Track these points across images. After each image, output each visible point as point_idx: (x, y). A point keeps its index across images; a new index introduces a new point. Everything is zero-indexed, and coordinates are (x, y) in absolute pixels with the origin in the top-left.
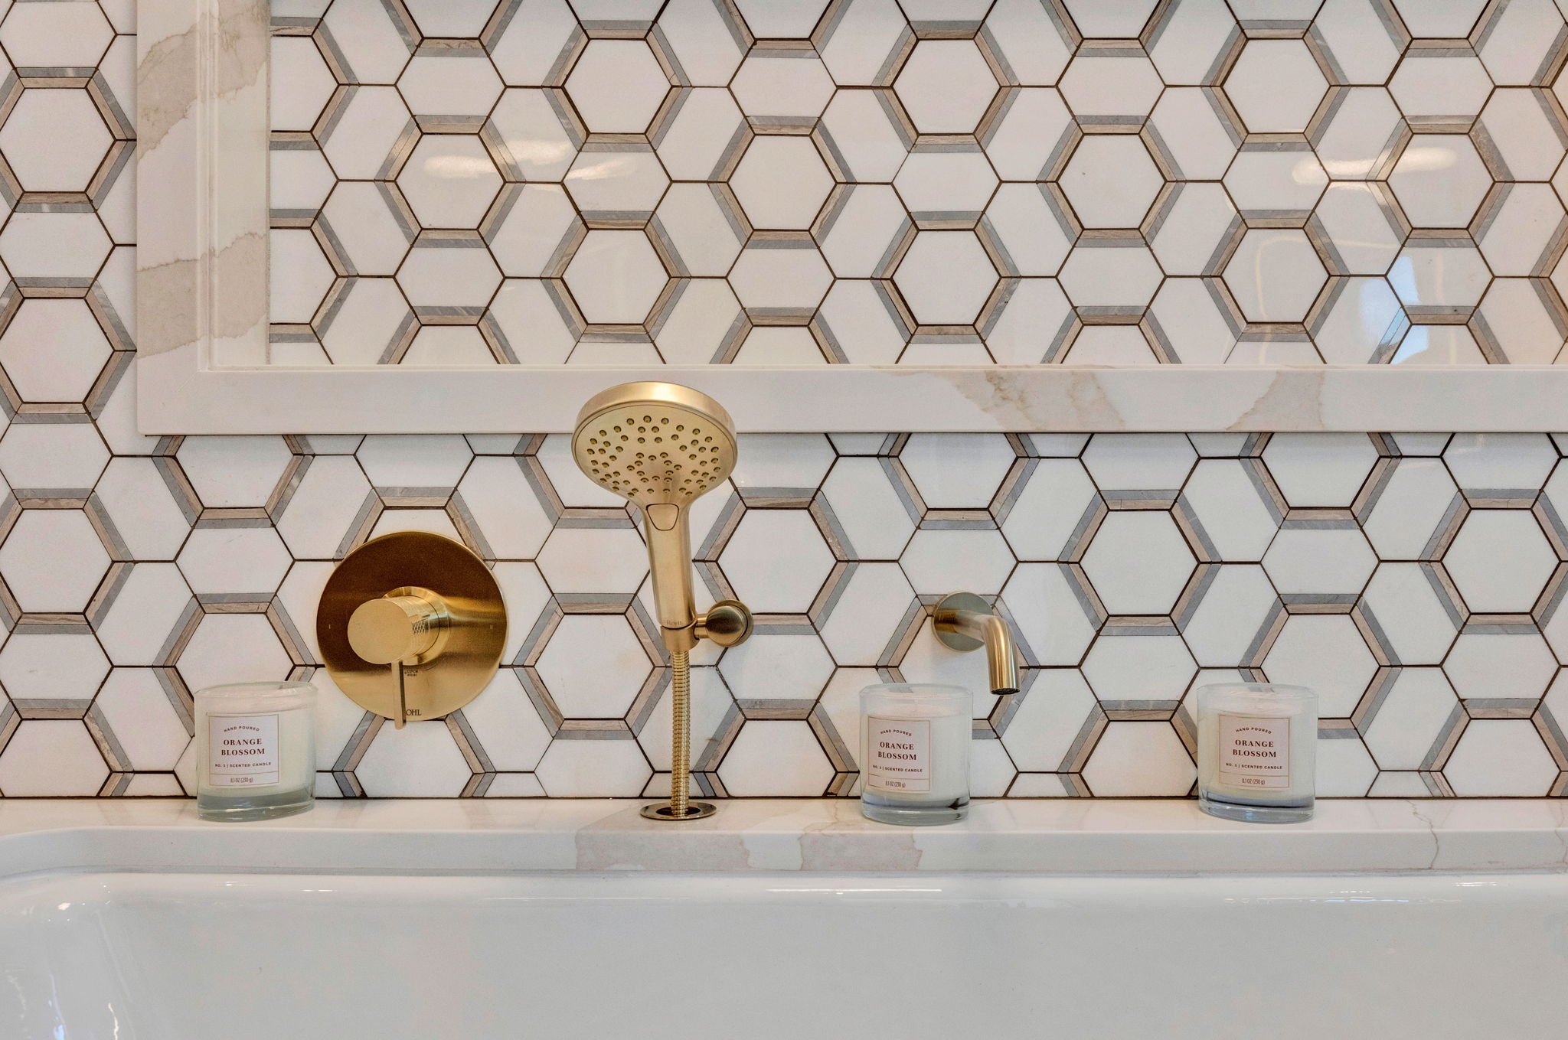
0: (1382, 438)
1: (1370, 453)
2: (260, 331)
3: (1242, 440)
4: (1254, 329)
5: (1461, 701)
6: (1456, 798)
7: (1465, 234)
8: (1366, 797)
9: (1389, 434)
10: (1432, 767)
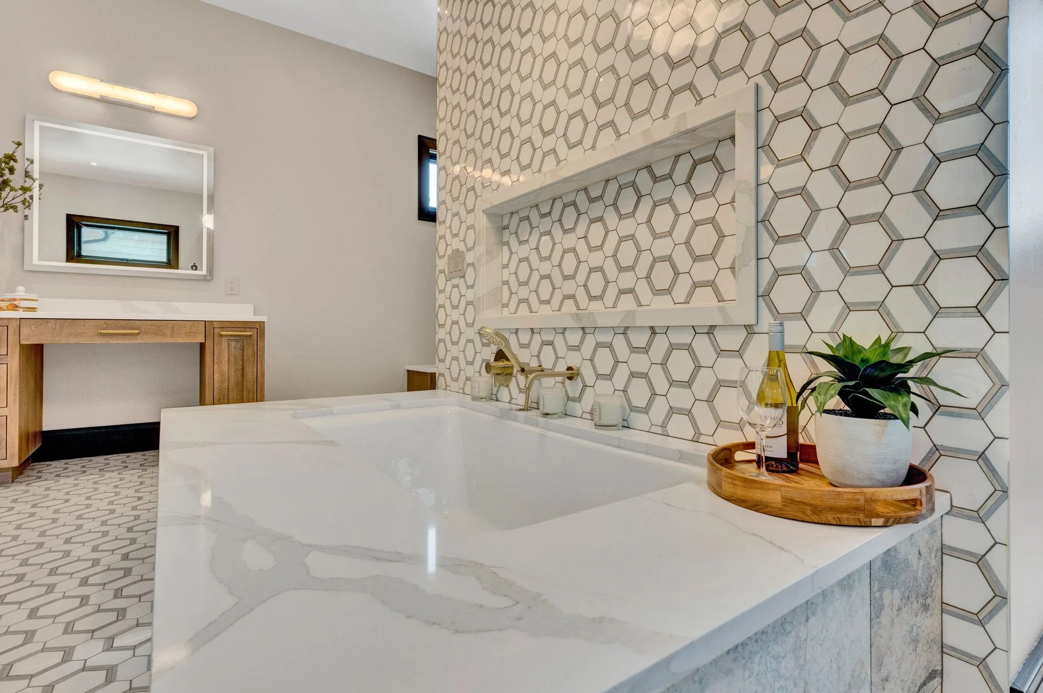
0: (652, 328)
1: (650, 332)
2: (500, 306)
3: (623, 329)
4: (658, 292)
5: (671, 407)
6: (668, 436)
7: (711, 256)
8: (648, 432)
9: (654, 327)
10: (663, 426)
